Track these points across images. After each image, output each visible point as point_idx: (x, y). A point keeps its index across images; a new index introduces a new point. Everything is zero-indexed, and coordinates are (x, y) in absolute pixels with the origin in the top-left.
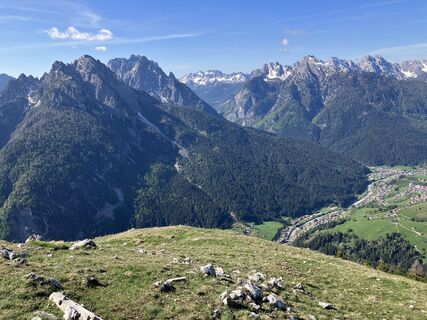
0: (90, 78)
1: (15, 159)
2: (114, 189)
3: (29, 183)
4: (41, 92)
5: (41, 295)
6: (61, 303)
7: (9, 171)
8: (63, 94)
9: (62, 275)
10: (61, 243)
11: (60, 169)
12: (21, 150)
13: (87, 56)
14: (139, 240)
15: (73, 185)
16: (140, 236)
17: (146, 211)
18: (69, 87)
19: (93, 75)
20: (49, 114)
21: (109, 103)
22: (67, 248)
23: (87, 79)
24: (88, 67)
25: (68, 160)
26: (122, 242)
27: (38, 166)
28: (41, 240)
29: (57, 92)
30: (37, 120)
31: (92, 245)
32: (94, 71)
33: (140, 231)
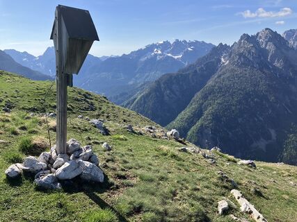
0: (266, 46)
1: (207, 97)
2: (270, 130)
3: (212, 113)
4: (230, 55)
5: (226, 188)
6: (239, 198)
7: (203, 104)
8: (245, 57)
9: (238, 179)
10: (232, 157)
11: (233, 108)
12: (211, 92)
13: (267, 29)
14: (287, 174)
15: (240, 120)
16: (288, 171)
17: (294, 153)
18: (249, 52)
19: (269, 43)
20: (232, 70)
21: (278, 64)
22: (236, 162)
23: (264, 46)
24: (266, 37)
25: (239, 102)
26: (273, 170)
27: (219, 104)
28: (220, 151)
29: (241, 55)
30: (224, 73)
31: (253, 165)
32: (270, 40)
33: (288, 167)
